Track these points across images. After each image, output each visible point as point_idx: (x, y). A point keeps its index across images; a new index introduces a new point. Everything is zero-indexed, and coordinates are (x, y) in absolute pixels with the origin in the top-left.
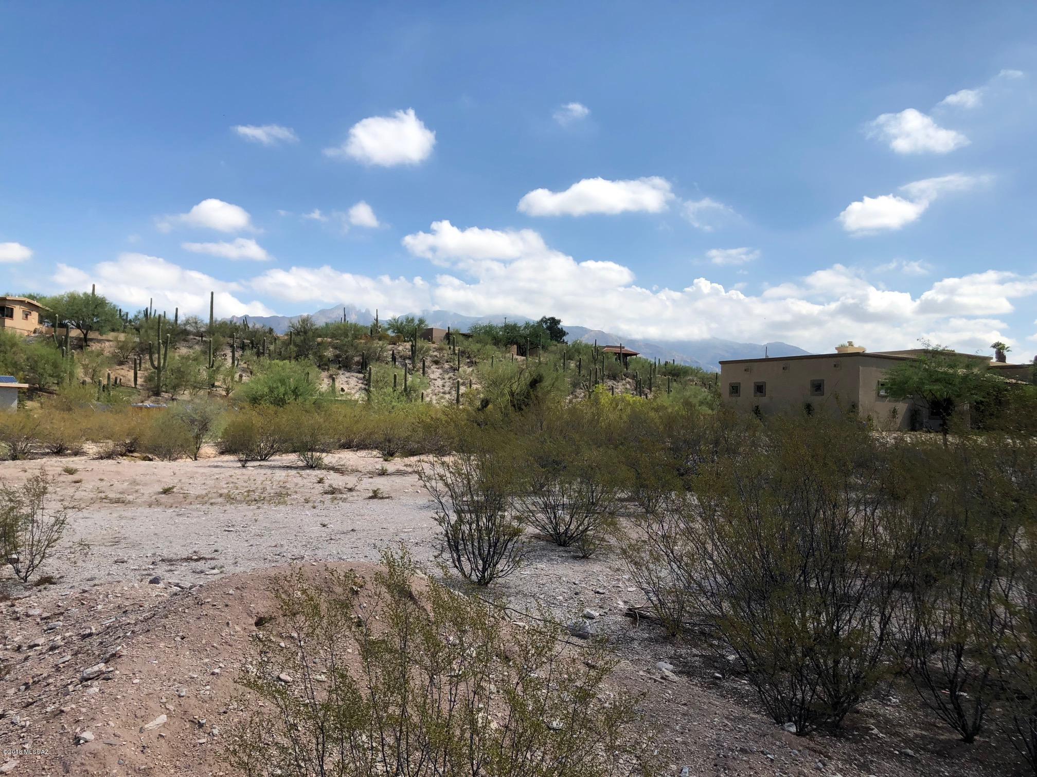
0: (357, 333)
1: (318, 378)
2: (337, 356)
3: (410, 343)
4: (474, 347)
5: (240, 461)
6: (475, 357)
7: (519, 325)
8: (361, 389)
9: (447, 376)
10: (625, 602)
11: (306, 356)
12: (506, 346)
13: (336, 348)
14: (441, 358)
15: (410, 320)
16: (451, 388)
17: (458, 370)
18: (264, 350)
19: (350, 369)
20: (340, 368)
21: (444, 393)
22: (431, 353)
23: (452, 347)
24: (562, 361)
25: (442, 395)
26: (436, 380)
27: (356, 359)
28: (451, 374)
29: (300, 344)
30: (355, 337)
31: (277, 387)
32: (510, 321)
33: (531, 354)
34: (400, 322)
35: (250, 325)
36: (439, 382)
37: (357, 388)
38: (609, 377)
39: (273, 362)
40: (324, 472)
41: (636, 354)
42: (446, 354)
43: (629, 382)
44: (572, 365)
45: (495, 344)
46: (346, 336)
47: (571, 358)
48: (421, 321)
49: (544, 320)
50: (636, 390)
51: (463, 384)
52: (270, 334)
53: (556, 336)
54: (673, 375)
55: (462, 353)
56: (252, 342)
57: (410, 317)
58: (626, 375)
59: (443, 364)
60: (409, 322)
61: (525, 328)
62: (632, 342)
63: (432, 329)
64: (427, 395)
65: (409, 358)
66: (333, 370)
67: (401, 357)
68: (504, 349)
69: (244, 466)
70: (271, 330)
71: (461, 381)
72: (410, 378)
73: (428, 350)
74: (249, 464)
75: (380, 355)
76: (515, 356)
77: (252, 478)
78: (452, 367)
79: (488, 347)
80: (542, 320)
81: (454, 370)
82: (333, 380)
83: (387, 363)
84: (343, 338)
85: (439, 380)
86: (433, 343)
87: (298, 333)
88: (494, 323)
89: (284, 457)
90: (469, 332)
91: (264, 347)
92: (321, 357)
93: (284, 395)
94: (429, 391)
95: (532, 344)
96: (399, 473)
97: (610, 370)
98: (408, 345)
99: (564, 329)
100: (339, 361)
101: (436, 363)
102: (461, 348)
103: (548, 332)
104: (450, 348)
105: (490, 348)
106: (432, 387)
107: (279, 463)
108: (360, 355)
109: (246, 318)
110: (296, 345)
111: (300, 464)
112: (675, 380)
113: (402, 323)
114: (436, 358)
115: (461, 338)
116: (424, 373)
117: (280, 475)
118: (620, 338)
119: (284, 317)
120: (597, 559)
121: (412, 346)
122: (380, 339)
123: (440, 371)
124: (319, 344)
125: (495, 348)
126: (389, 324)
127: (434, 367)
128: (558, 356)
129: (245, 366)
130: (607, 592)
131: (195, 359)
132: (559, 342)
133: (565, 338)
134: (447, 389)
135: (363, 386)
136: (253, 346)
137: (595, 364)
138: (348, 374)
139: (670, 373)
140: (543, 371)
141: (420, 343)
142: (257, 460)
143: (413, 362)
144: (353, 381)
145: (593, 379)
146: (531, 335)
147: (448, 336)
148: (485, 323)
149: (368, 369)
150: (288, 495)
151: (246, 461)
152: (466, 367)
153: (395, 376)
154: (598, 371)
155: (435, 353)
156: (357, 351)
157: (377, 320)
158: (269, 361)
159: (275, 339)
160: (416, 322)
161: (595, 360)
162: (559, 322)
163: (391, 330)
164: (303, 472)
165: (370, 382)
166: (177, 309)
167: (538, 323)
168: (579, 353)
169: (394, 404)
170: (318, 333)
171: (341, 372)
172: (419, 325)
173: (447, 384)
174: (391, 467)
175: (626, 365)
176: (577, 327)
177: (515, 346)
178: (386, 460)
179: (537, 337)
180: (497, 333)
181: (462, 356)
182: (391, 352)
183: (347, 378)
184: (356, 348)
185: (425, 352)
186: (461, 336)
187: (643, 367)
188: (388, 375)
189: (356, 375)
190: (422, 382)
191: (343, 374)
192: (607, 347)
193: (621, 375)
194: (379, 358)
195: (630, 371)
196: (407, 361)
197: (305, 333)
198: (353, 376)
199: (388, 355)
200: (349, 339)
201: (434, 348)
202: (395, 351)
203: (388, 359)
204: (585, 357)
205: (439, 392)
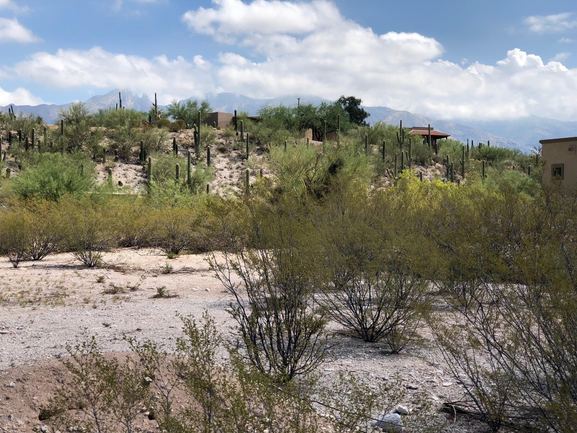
0: (134, 120)
1: (93, 171)
2: (114, 147)
3: (193, 130)
4: (265, 132)
5: (11, 261)
6: (265, 143)
7: (314, 106)
8: (139, 182)
9: (234, 166)
10: (441, 397)
11: (80, 147)
12: (300, 129)
13: (112, 138)
14: (227, 145)
15: (192, 104)
16: (240, 179)
17: (247, 158)
18: (33, 142)
19: (128, 160)
20: (116, 160)
21: (232, 184)
22: (216, 140)
23: (239, 133)
24: (364, 145)
25: (229, 186)
26: (222, 170)
27: (134, 149)
28: (239, 163)
29: (73, 134)
30: (133, 125)
31: (49, 182)
32: (305, 103)
33: (328, 139)
34: (181, 106)
35: (17, 115)
36: (226, 173)
37: (136, 181)
38: (416, 162)
39: (44, 154)
40: (104, 271)
41: (446, 137)
42: (233, 141)
43: (439, 168)
44: (375, 149)
45: (287, 128)
46: (123, 123)
47: (373, 142)
48: (205, 105)
49: (342, 101)
50: (447, 176)
51: (253, 174)
52: (39, 123)
53: (357, 118)
54: (488, 159)
55: (251, 139)
56: (19, 133)
57: (192, 101)
58: (436, 160)
59: (230, 152)
60: (191, 106)
61: (321, 109)
62: (442, 123)
63: (216, 114)
64: (213, 188)
65: (192, 147)
66: (109, 162)
67: (183, 145)
68: (298, 133)
69: (15, 267)
70: (39, 120)
71: (250, 171)
72: (193, 169)
73: (213, 136)
74: (21, 264)
75: (160, 143)
76: (311, 141)
77: (26, 279)
78: (239, 155)
79: (280, 131)
80: (340, 100)
81: (243, 158)
82: (110, 173)
83: (168, 153)
84: (118, 126)
85: (226, 170)
86: (219, 129)
87: (69, 122)
88: (286, 105)
89: (60, 256)
90: (258, 115)
91: (33, 138)
92: (96, 148)
93: (57, 190)
94: (215, 182)
95: (329, 127)
96: (187, 271)
97: (417, 155)
98: (191, 132)
99: (365, 110)
100: (116, 152)
101: (222, 150)
102: (250, 134)
103: (347, 113)
104: (237, 134)
105: (283, 133)
106: (219, 179)
107: (55, 263)
108: (138, 145)
109: (11, 108)
110: (68, 135)
111: (78, 263)
112: (490, 164)
113: (183, 108)
114: (222, 146)
115: (250, 123)
116: (209, 163)
117: (56, 275)
118: (428, 119)
119: (53, 106)
120: (408, 355)
121: (195, 133)
122: (160, 126)
123: (227, 160)
124: (93, 134)
125: (288, 132)
126: (169, 110)
127: (220, 156)
128: (359, 140)
129: (13, 159)
130: (420, 387)
132: (359, 124)
133: (367, 120)
134: (235, 180)
135: (142, 179)
136: (20, 138)
137: (401, 148)
138: (125, 166)
139: (485, 156)
140: (343, 154)
141: (204, 129)
142: (30, 260)
143: (197, 151)
144: (131, 174)
145: (398, 165)
146: (328, 116)
147: (235, 120)
148: (277, 105)
149: (147, 160)
150: (65, 295)
151: (18, 261)
152: (255, 155)
153: (177, 167)
154: (405, 155)
155: (221, 140)
156: (135, 141)
157: (156, 105)
158: (38, 154)
159: (45, 129)
160: (199, 106)
161: (400, 143)
162: (359, 101)
163: (171, 116)
164: (81, 272)
165: (150, 174)
167: (336, 103)
168: (383, 136)
169: (176, 196)
170: (92, 122)
171: (117, 164)
172: (202, 110)
173: (235, 174)
174: (176, 264)
175: (436, 148)
176: (380, 108)
177: (311, 130)
178: (170, 258)
179: (334, 118)
180: (290, 116)
181: (251, 143)
182: (172, 141)
183: (124, 170)
184: (133, 136)
185: (209, 140)
186: (249, 120)
187: (454, 150)
188: (170, 165)
189: (134, 166)
190: (207, 174)
191: (120, 166)
192: (414, 128)
193: (430, 160)
194: (159, 147)
195: (439, 155)
196: (190, 150)
197: (78, 121)
198: (131, 168)
199: (168, 143)
200: (126, 127)
201: (220, 135)
202: (177, 140)
203: (169, 148)
204: (389, 141)
205: (226, 184)
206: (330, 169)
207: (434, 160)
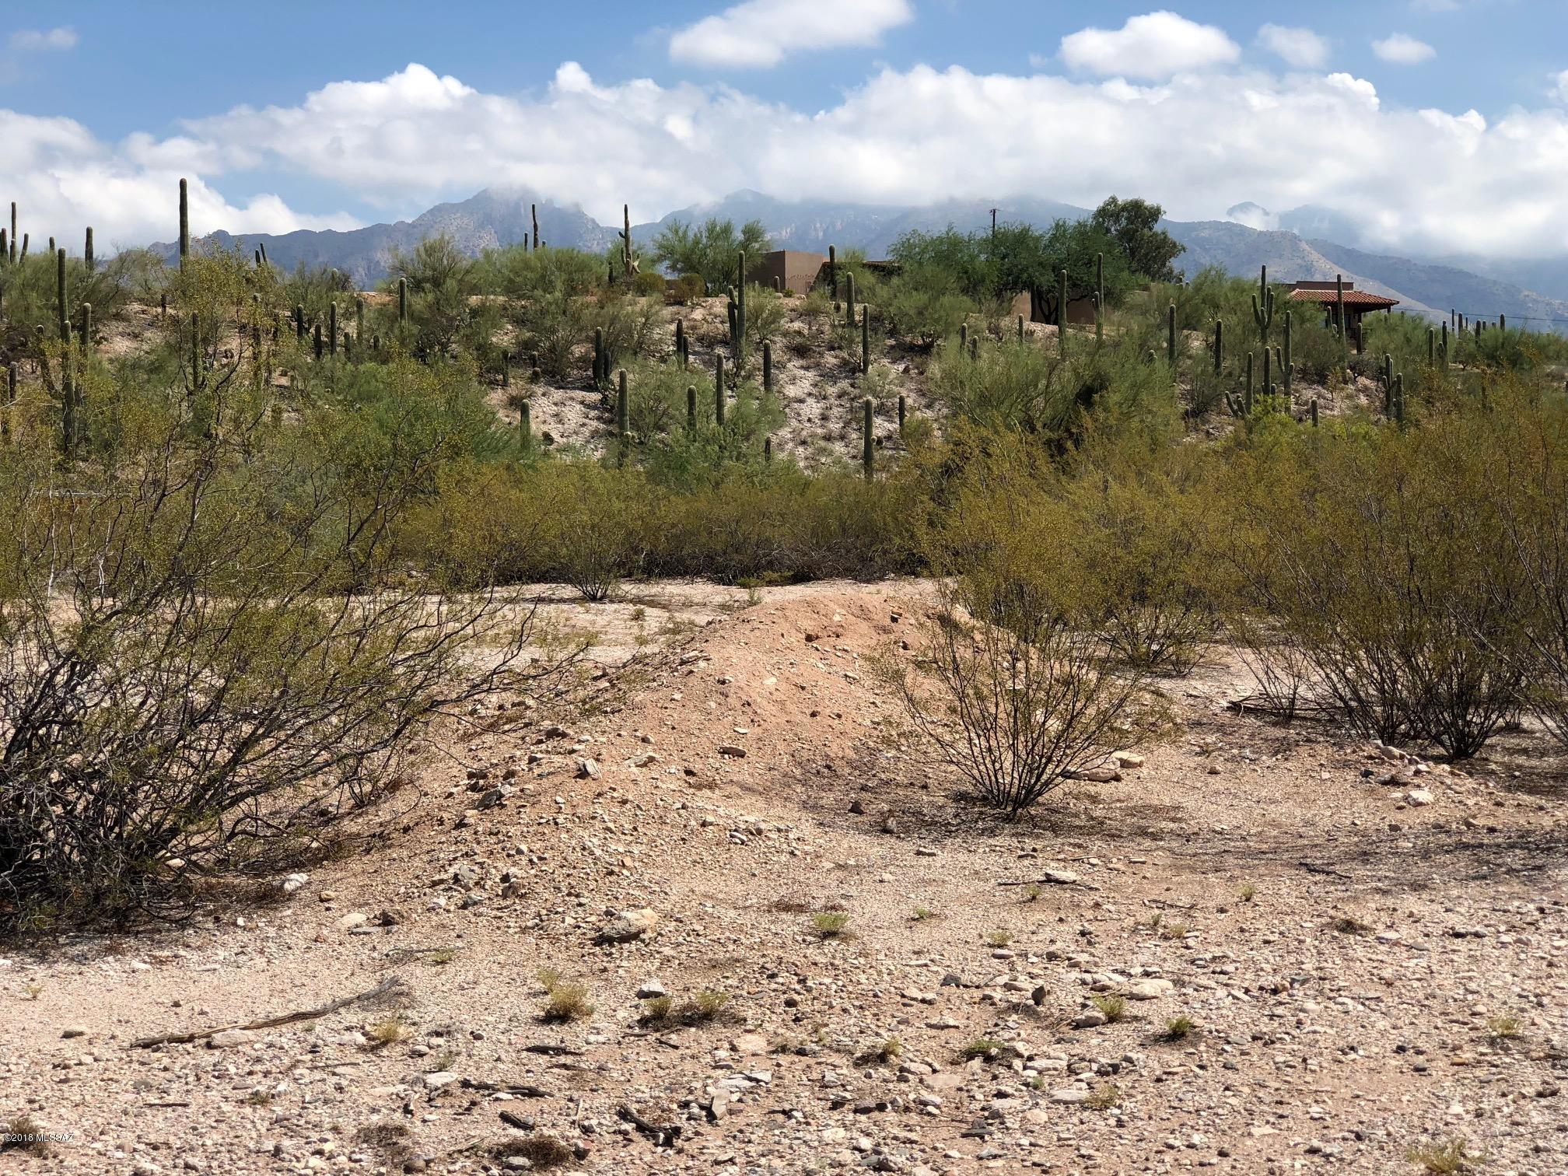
0: (577, 276)
1: (480, 408)
2: (527, 345)
3: (726, 298)
4: (909, 302)
6: (910, 330)
7: (1035, 232)
8: (595, 434)
9: (832, 390)
11: (444, 347)
12: (999, 294)
13: (521, 322)
14: (814, 337)
15: (719, 233)
16: (847, 424)
17: (865, 371)
18: (332, 336)
19: (563, 378)
20: (534, 379)
21: (828, 438)
22: (785, 324)
23: (844, 305)
24: (1166, 332)
25: (823, 443)
26: (802, 401)
27: (578, 350)
28: (844, 384)
29: (428, 315)
30: (572, 290)
32: (1010, 221)
33: (1074, 318)
34: (690, 238)
36: (813, 408)
37: (587, 431)
38: (1306, 376)
39: (361, 368)
41: (1387, 306)
42: (828, 326)
43: (1365, 390)
44: (1196, 343)
45: (965, 291)
46: (549, 287)
47: (1191, 324)
48: (752, 234)
49: (1109, 213)
50: (1386, 409)
51: (882, 410)
52: (345, 286)
53: (1146, 259)
55: (873, 321)
56: (297, 316)
57: (721, 222)
58: (1358, 369)
59: (821, 355)
60: (717, 237)
61: (1054, 238)
63: (781, 256)
64: (781, 446)
65: (724, 343)
66: (517, 385)
67: (700, 339)
68: (994, 305)
70: (341, 283)
71: (875, 402)
72: (730, 398)
73: (777, 314)
75: (641, 335)
76: (1028, 325)
78: (845, 363)
79: (946, 300)
80: (1106, 209)
81: (853, 369)
82: (523, 411)
83: (663, 360)
84: (538, 293)
85: (810, 401)
86: (788, 295)
87: (418, 285)
88: (963, 231)
90: (889, 258)
91: (331, 327)
92: (484, 350)
94: (785, 433)
95: (1075, 285)
97: (1307, 356)
98: (719, 305)
99: (1172, 236)
100: (532, 358)
101: (801, 352)
102: (871, 308)
104: (838, 308)
105: (955, 304)
106: (794, 423)
108: (588, 339)
110: (416, 319)
113: (697, 242)
114: (798, 340)
115: (868, 279)
116: (768, 382)
121: (731, 307)
122: (641, 292)
123: (813, 375)
124: (475, 313)
125: (966, 301)
126: (661, 247)
127: (794, 365)
128: (1154, 319)
131: (155, 369)
132: (1156, 276)
133: (1175, 264)
134: (835, 426)
135: (602, 426)
136: (300, 327)
137: (1264, 339)
138: (558, 395)
139: (1491, 357)
140: (1108, 365)
141: (754, 297)
143: (736, 354)
144: (574, 414)
145: (1257, 382)
146: (1072, 259)
147: (829, 272)
148: (939, 230)
149: (615, 377)
152: (885, 361)
153: (691, 395)
154: (1273, 357)
155: (797, 325)
156: (581, 330)
157: (625, 236)
158: (347, 367)
159: (359, 305)
160: (738, 235)
161: (1263, 327)
163: (667, 263)
165: (622, 414)
166: (89, 232)
168: (1217, 307)
170: (469, 280)
171: (539, 390)
172: (745, 246)
173: (836, 412)
175: (1357, 338)
177: (1027, 295)
179: (1089, 263)
180: (973, 258)
181: (875, 330)
182: (673, 327)
183: (556, 404)
184: (576, 319)
185: (767, 323)
186: (868, 273)
187: (1408, 341)
188: (670, 390)
189: (579, 394)
190: (764, 410)
191: (544, 395)
192: (1300, 284)
193: (1343, 369)
194: (640, 344)
195: (1368, 355)
196: (720, 351)
197: (437, 283)
198: (572, 399)
199: (664, 334)
200: (558, 294)
201: (792, 310)
202: (685, 324)
203: (665, 347)
204: (1233, 320)
205: (813, 435)
206: (1079, 396)
207: (1352, 369)
